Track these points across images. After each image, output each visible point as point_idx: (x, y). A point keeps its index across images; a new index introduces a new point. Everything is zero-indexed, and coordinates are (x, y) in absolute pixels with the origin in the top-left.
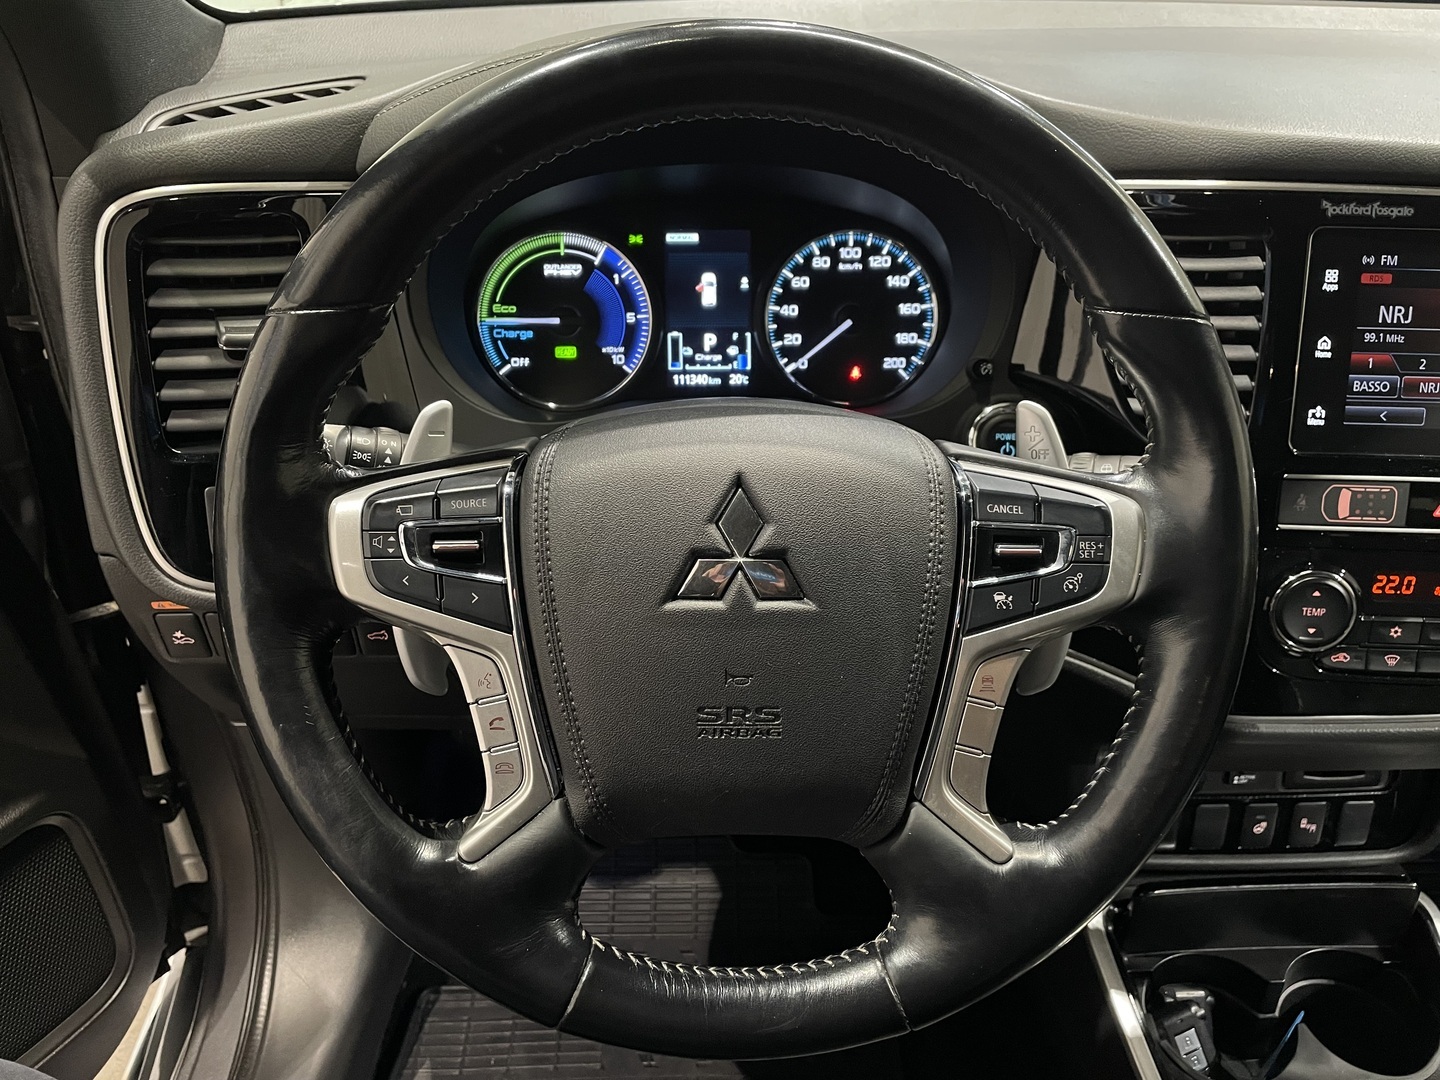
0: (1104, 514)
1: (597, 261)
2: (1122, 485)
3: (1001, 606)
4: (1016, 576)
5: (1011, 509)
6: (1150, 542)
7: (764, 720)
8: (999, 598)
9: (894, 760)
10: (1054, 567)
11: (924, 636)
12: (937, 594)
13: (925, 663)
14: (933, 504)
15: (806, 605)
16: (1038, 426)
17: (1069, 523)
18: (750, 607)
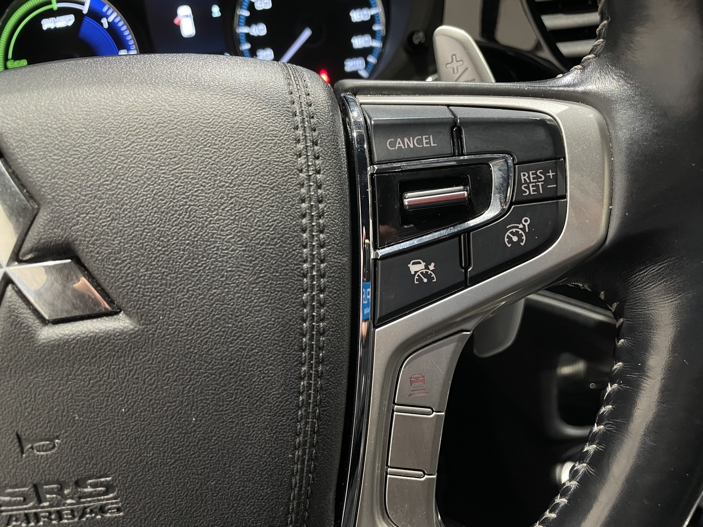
0: (552, 131)
1: (85, 9)
2: (572, 89)
3: (420, 279)
4: (435, 235)
5: (420, 142)
6: (620, 160)
7: (90, 495)
8: (416, 268)
9: (297, 514)
10: (488, 214)
11: (311, 339)
12: (323, 276)
13: (319, 376)
14: (300, 146)
15: (121, 323)
16: (460, 54)
17: (502, 148)
18: (29, 337)
